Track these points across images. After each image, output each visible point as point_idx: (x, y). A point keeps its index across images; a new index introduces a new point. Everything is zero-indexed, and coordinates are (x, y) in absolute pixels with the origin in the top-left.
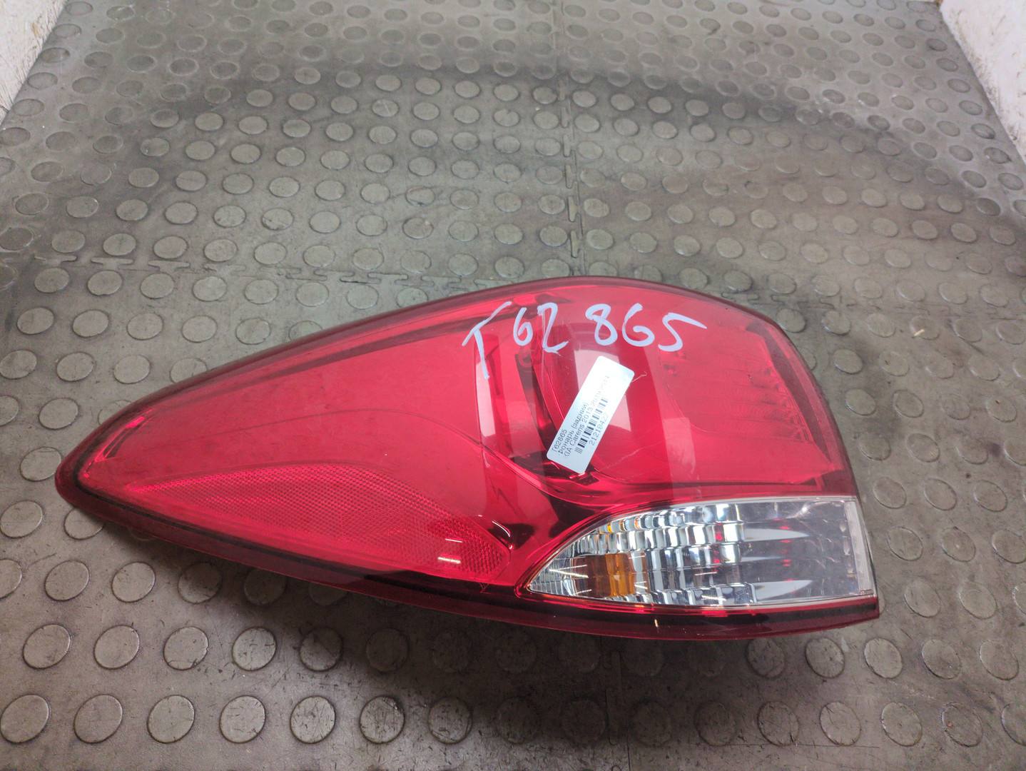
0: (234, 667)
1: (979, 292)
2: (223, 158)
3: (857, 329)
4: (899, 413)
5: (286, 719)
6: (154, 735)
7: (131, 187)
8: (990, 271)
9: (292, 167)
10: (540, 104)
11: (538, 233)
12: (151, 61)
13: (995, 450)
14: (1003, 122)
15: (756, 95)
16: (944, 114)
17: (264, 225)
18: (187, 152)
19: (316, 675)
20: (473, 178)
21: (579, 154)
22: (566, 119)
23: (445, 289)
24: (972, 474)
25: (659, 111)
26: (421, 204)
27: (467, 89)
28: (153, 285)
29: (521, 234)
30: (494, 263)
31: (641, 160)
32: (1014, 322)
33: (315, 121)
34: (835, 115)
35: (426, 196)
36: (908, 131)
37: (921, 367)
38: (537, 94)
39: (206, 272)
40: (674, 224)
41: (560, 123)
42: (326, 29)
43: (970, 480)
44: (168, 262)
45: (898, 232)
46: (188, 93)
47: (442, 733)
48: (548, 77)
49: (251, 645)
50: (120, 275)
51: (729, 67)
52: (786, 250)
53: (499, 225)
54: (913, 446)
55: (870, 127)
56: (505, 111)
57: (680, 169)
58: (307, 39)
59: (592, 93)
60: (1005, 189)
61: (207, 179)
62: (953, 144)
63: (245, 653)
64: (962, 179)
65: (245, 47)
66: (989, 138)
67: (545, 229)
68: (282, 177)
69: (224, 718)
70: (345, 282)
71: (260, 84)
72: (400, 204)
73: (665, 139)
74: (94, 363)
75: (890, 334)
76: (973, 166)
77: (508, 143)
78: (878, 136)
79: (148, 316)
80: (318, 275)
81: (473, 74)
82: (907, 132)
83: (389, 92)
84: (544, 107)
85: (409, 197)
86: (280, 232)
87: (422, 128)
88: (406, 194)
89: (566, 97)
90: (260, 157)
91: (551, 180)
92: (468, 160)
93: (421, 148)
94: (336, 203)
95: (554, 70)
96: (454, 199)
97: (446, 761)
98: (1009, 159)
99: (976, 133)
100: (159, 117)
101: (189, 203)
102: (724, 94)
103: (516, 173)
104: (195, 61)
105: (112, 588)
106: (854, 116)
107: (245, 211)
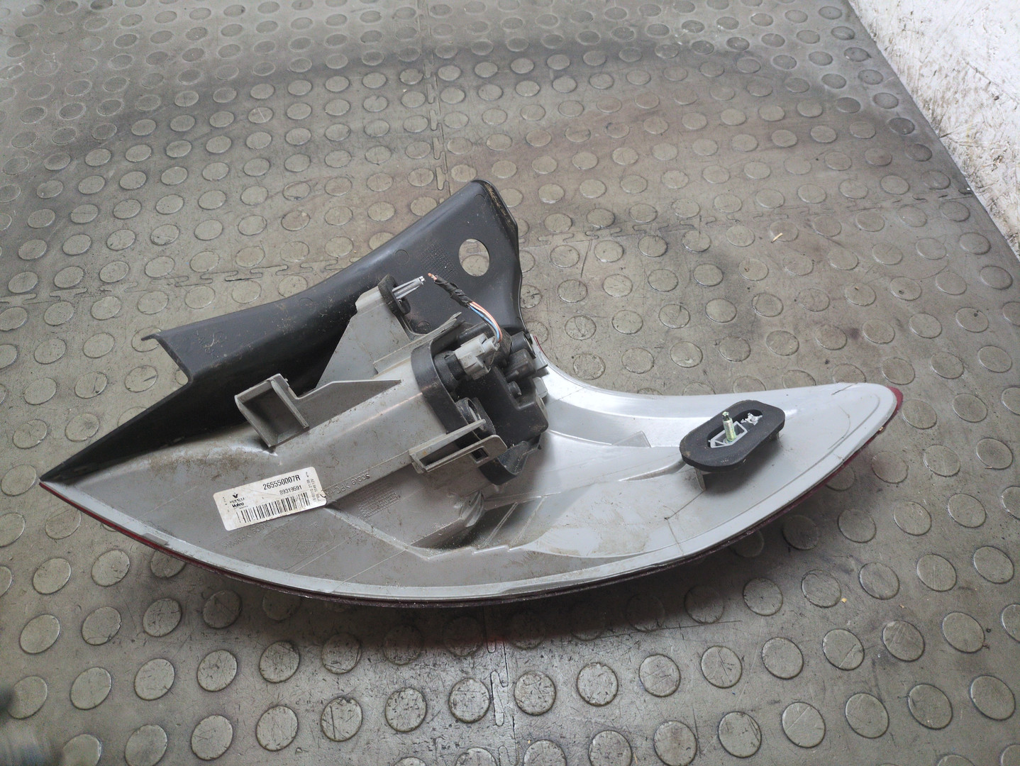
0: (144, 636)
1: (839, 188)
2: (113, 188)
3: (716, 243)
4: (759, 314)
5: (193, 674)
6: (76, 704)
7: (30, 230)
8: (850, 167)
9: (175, 185)
10: (407, 85)
11: (409, 206)
12: (42, 111)
13: (854, 334)
14: (863, 21)
15: (616, 39)
16: (803, 24)
17: (153, 243)
18: (80, 188)
19: (218, 632)
20: (346, 166)
21: (446, 126)
22: (432, 95)
23: (324, 272)
24: (831, 360)
25: (522, 72)
26: (297, 198)
27: (337, 84)
28: (55, 314)
29: (393, 210)
30: (368, 241)
31: (505, 121)
32: (873, 210)
33: (196, 139)
34: (694, 44)
35: (302, 190)
36: (768, 46)
37: (780, 269)
38: (403, 77)
39: (103, 294)
40: (539, 175)
41: (427, 99)
42: (202, 52)
43: (829, 365)
44: (67, 291)
45: (758, 145)
46: (78, 134)
47: (335, 665)
48: (414, 59)
49: (159, 615)
50: (25, 309)
51: (590, 18)
52: (647, 181)
53: (373, 204)
54: (772, 342)
55: (728, 48)
56: (374, 98)
57: (543, 123)
58: (186, 65)
59: (456, 66)
60: (865, 85)
61: (99, 210)
62: (813, 51)
63: (154, 622)
64: (821, 83)
65: (128, 83)
66: (847, 39)
67: (415, 201)
68: (167, 196)
69: (137, 680)
70: (230, 281)
71: (143, 114)
72: (279, 200)
73: (527, 97)
74: (7, 391)
75: (749, 242)
76: (833, 69)
77: (378, 127)
78: (736, 58)
79: (52, 341)
80: (205, 278)
81: (343, 68)
82: (767, 48)
83: (263, 100)
84: (411, 88)
85: (286, 194)
86: (169, 246)
87: (296, 128)
88: (283, 192)
89: (431, 76)
90: (146, 182)
91: (419, 155)
92: (341, 150)
93: (295, 145)
94: (218, 210)
95: (419, 51)
96: (329, 188)
97: (339, 688)
98: (869, 56)
99: (837, 37)
100: (51, 162)
101: (84, 234)
102: (585, 44)
103: (387, 154)
104: (82, 104)
105: (33, 584)
106: (713, 42)
107: (134, 233)
